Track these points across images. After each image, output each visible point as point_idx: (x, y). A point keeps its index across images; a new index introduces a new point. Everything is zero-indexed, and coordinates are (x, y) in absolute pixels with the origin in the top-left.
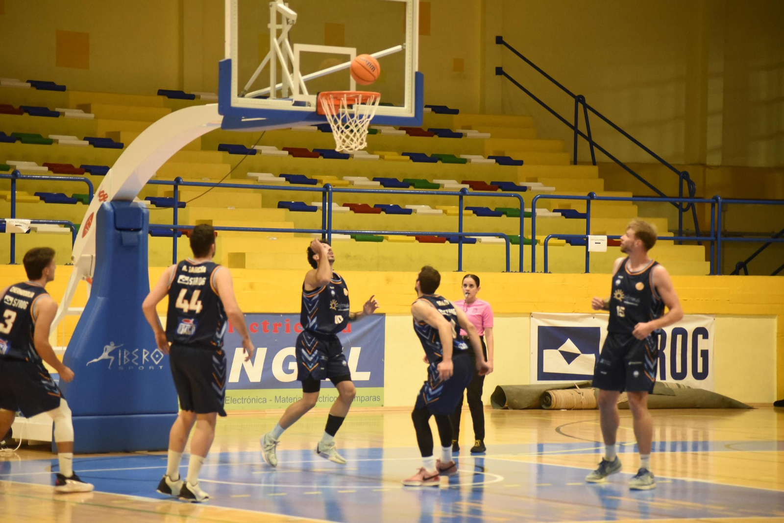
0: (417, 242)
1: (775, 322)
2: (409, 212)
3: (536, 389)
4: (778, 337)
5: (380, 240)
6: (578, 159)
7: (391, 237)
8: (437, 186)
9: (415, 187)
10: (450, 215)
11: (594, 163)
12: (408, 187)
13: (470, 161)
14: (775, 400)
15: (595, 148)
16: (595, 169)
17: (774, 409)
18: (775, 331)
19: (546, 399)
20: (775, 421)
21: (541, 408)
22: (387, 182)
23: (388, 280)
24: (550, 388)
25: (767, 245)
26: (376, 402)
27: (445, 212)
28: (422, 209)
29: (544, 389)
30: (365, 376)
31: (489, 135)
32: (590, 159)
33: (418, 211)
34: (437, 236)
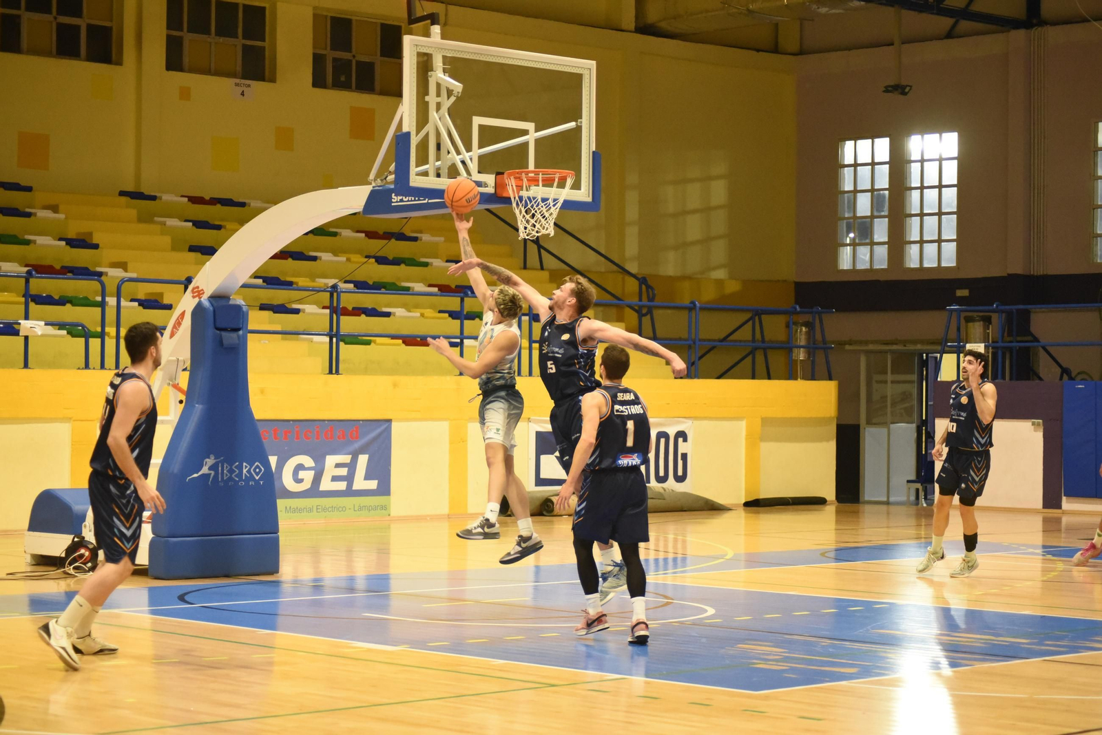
0: (403, 345)
1: (743, 424)
2: (388, 315)
3: (538, 495)
4: (746, 439)
5: (368, 343)
6: (528, 266)
7: (379, 340)
8: (408, 289)
9: (386, 290)
10: (427, 318)
11: (542, 268)
12: (380, 289)
13: (432, 264)
14: (743, 502)
15: (542, 250)
16: (545, 274)
17: (744, 510)
18: (744, 433)
19: (548, 506)
20: (743, 521)
21: (542, 515)
22: (361, 285)
23: (395, 385)
24: (551, 494)
25: (713, 348)
26: (383, 511)
27: (422, 315)
28: (399, 312)
29: (546, 495)
30: (373, 485)
31: (442, 239)
32: (539, 267)
33: (397, 314)
34: (419, 339)
